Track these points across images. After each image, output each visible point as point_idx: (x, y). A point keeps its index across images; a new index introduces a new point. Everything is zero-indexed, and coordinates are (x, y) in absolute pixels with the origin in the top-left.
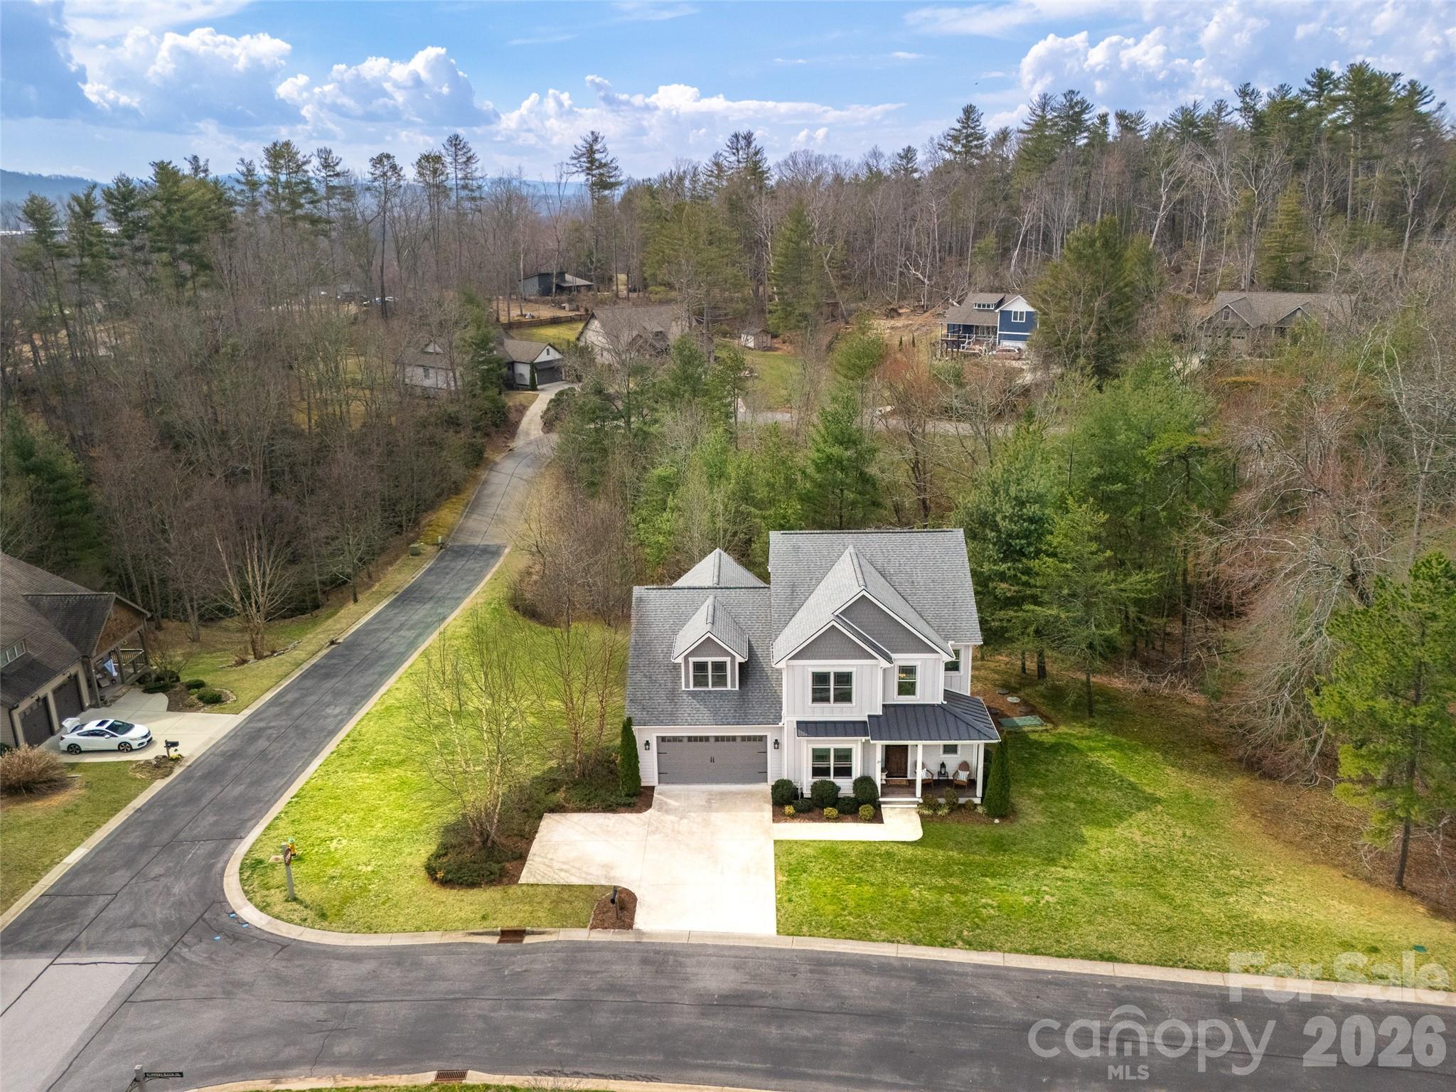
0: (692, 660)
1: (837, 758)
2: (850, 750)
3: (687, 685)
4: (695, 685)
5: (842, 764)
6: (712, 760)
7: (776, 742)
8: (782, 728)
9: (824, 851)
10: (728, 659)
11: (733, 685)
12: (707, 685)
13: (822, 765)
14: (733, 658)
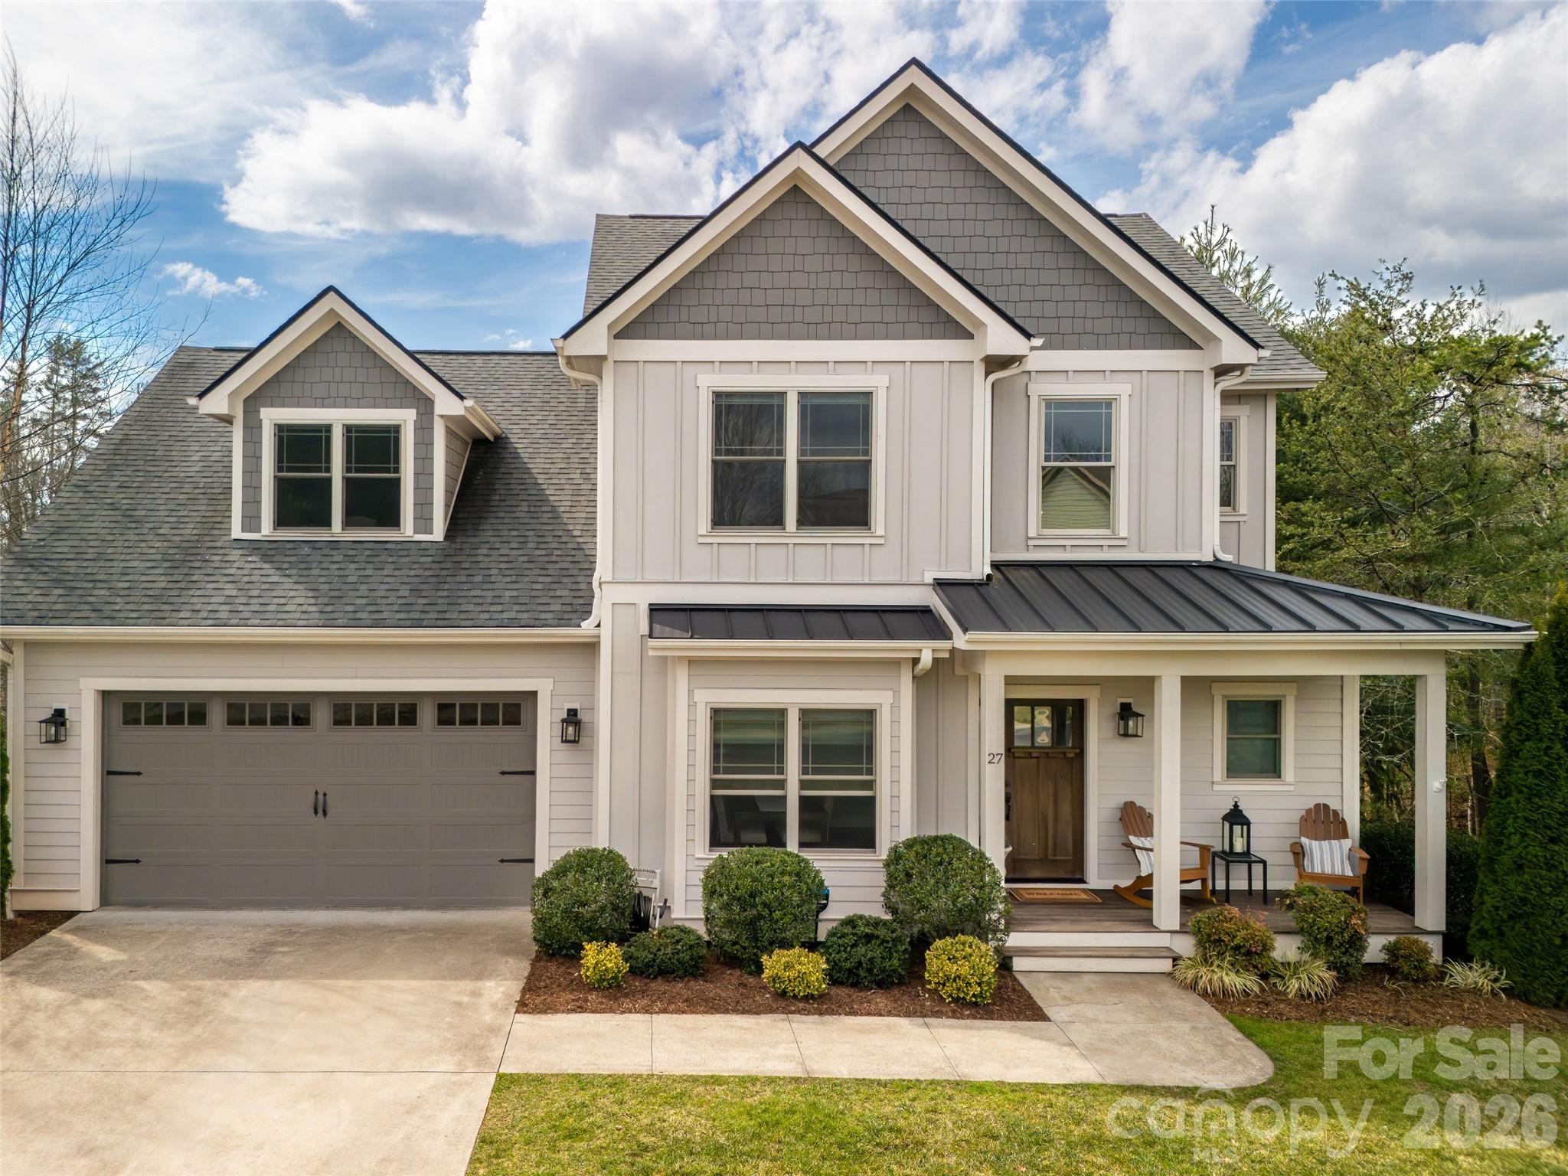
0: (271, 416)
1: (815, 754)
2: (867, 717)
3: (251, 520)
4: (282, 520)
5: (837, 786)
6: (320, 808)
7: (572, 718)
8: (591, 647)
9: (768, 1122)
10: (405, 417)
11: (424, 521)
12: (326, 522)
13: (750, 785)
14: (424, 404)
